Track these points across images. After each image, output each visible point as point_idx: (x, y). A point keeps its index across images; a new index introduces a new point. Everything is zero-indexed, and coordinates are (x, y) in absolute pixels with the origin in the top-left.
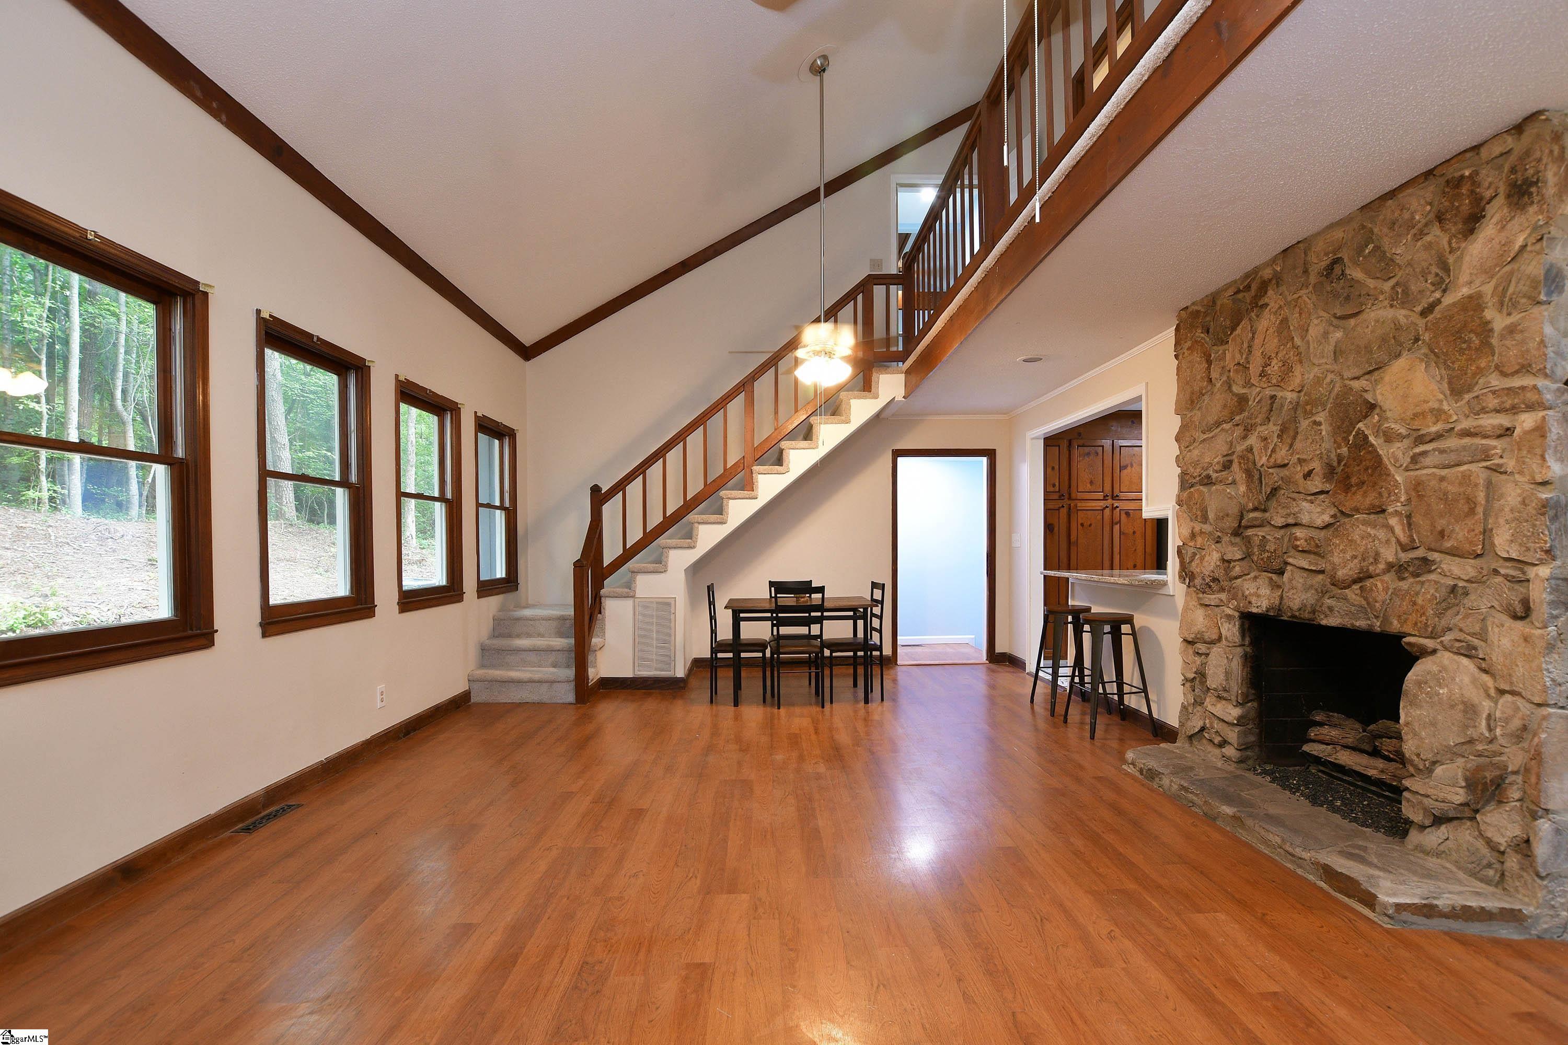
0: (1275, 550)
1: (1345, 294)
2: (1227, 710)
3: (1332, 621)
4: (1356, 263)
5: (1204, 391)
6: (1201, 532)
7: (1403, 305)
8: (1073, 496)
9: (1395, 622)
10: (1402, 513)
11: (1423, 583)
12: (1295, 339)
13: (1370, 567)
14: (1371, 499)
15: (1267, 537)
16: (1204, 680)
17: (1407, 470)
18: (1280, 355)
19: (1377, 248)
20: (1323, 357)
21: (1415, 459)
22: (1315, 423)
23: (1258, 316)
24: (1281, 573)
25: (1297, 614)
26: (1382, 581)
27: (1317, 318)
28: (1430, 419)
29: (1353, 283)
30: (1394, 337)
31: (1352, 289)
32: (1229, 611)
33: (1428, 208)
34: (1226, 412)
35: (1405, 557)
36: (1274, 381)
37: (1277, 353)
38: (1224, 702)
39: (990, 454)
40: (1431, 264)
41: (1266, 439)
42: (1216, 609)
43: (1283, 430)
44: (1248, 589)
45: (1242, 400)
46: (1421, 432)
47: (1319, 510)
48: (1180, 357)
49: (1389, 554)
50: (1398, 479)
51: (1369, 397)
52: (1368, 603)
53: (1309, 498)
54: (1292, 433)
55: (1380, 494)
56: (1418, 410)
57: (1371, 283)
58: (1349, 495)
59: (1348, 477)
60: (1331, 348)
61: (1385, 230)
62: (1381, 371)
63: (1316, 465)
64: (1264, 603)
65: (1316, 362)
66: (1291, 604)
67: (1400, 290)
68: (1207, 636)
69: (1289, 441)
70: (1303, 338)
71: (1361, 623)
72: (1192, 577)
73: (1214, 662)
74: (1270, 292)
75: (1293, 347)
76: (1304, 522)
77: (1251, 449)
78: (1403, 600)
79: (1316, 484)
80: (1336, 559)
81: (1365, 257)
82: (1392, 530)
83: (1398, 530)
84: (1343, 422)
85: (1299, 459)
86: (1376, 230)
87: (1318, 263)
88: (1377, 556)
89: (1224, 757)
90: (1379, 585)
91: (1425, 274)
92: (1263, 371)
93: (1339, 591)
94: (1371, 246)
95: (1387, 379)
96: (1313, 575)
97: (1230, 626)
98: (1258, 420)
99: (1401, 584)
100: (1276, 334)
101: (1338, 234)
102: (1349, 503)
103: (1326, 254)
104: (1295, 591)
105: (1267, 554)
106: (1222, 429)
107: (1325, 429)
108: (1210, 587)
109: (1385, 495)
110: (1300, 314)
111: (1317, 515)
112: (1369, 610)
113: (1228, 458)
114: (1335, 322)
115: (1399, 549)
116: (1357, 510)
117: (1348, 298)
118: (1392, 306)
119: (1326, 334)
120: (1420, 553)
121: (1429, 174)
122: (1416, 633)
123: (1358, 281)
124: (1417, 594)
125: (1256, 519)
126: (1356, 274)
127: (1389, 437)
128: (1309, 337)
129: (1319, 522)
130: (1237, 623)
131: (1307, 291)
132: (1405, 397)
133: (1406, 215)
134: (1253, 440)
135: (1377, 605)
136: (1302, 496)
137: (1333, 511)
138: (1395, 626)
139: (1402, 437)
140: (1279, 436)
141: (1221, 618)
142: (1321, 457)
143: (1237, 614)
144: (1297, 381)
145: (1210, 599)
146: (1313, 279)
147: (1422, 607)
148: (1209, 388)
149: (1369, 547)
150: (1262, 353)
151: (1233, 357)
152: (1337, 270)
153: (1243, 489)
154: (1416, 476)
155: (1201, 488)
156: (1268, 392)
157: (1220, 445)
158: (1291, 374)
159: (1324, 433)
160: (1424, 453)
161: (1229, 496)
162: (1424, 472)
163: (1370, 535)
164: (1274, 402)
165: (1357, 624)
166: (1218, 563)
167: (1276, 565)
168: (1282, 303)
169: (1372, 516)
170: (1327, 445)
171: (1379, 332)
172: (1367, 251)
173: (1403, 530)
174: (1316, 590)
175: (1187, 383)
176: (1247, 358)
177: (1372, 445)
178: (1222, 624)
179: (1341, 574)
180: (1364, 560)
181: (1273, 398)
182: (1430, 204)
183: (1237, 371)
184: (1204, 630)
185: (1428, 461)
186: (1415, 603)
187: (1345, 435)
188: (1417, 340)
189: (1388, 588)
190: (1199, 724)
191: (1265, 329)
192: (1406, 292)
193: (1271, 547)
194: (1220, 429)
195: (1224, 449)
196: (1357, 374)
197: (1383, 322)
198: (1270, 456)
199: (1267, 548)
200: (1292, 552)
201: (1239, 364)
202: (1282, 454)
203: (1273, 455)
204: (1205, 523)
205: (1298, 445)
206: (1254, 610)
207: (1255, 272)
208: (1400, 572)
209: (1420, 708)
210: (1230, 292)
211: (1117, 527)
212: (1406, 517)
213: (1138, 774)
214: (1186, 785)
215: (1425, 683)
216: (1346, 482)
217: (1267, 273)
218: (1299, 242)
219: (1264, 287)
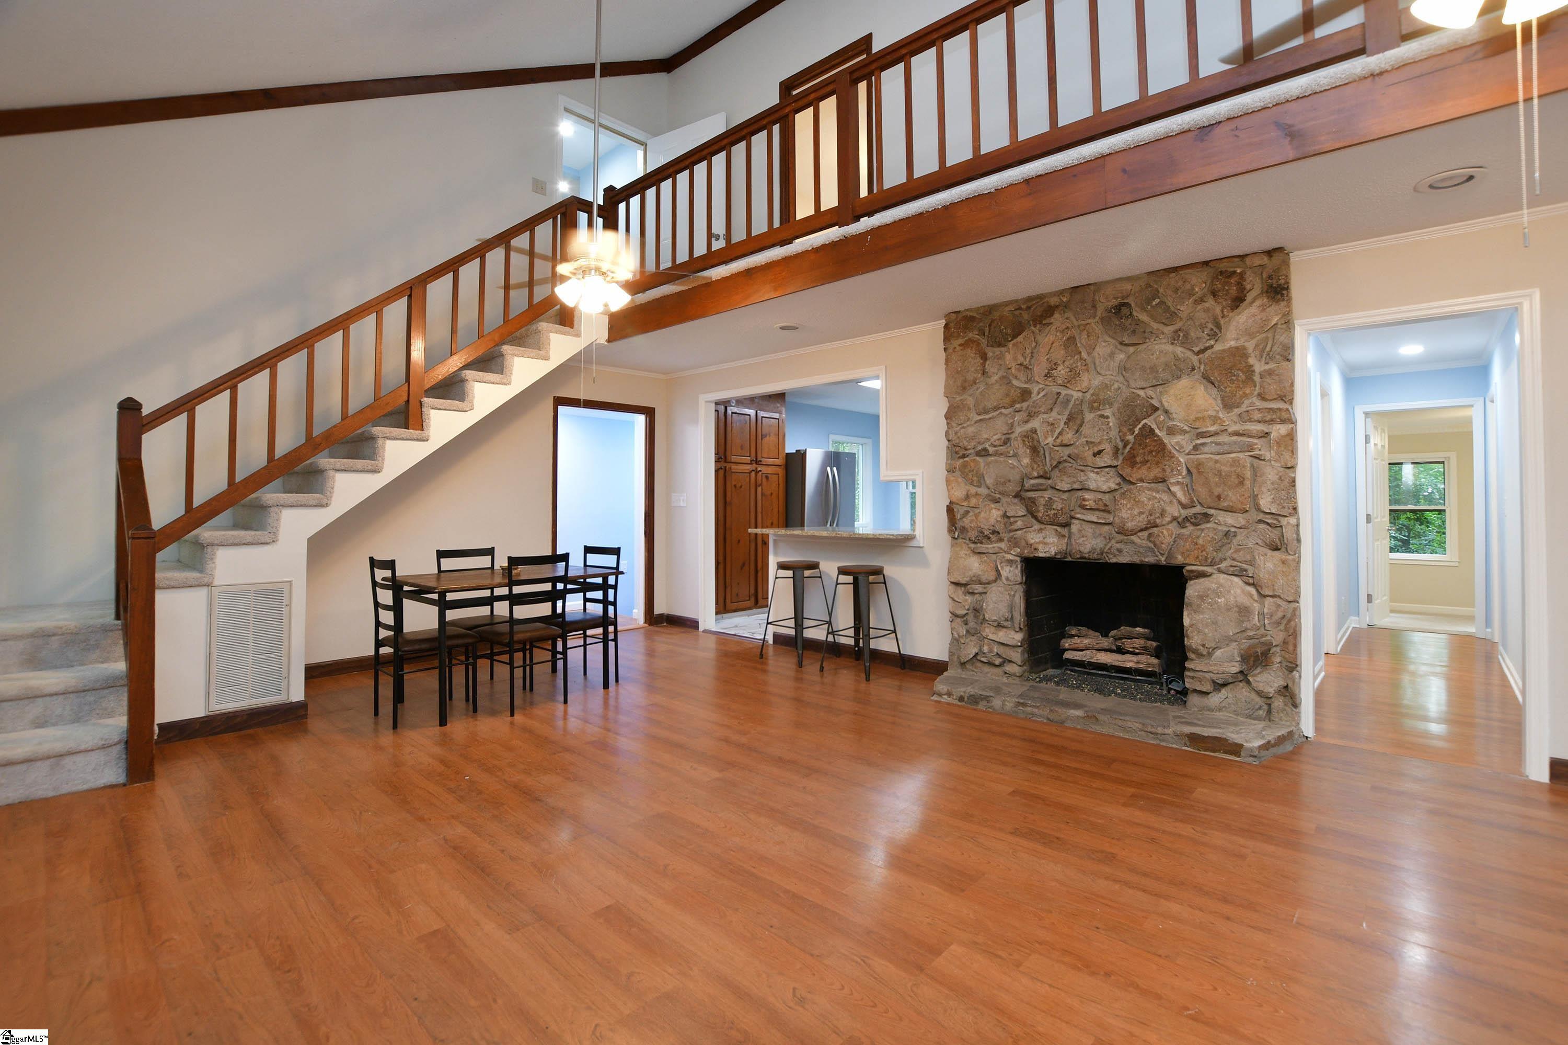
0: (1062, 509)
1: (1132, 329)
2: (1010, 636)
3: (1124, 559)
4: (1143, 309)
5: (977, 381)
6: (977, 494)
7: (1183, 344)
8: (728, 459)
9: (1180, 557)
10: (1183, 483)
11: (1203, 530)
12: (1083, 354)
13: (1157, 520)
14: (1156, 472)
15: (1054, 498)
16: (978, 614)
17: (1188, 454)
18: (1067, 363)
19: (1162, 303)
20: (1109, 370)
21: (1196, 448)
22: (1102, 416)
23: (1040, 331)
24: (1066, 525)
25: (1087, 556)
26: (1168, 530)
27: (1105, 341)
28: (1208, 422)
29: (1138, 322)
30: (1175, 365)
31: (1138, 327)
32: (1011, 557)
33: (1204, 285)
34: (1007, 401)
35: (1185, 513)
36: (1060, 382)
37: (1064, 362)
38: (1005, 630)
39: (649, 414)
40: (1208, 322)
41: (1052, 424)
42: (994, 556)
43: (1070, 418)
44: (1032, 539)
45: (1025, 394)
46: (1200, 430)
47: (1103, 479)
48: (950, 351)
49: (1174, 510)
50: (1182, 460)
51: (1155, 403)
52: (1155, 545)
53: (1096, 470)
54: (1078, 422)
55: (1164, 470)
56: (1200, 415)
57: (1155, 325)
58: (1135, 469)
59: (1134, 457)
60: (1116, 364)
61: (1170, 292)
62: (1165, 386)
63: (1107, 447)
64: (1052, 549)
65: (1103, 372)
66: (1082, 549)
67: (1181, 335)
68: (984, 579)
69: (1076, 428)
70: (1089, 354)
71: (1150, 559)
72: (963, 530)
73: (994, 599)
74: (1056, 315)
75: (1081, 359)
76: (1091, 487)
77: (1036, 431)
78: (1186, 541)
79: (1106, 460)
80: (1124, 514)
81: (1152, 307)
82: (1173, 494)
83: (1180, 495)
84: (1130, 417)
85: (1087, 441)
86: (1161, 290)
87: (1105, 302)
88: (1163, 513)
89: (1006, 673)
90: (1165, 532)
91: (1202, 327)
92: (1048, 373)
93: (1126, 538)
94: (1157, 301)
95: (1172, 392)
96: (1099, 526)
97: (1012, 569)
98: (1042, 410)
99: (1183, 531)
100: (1062, 347)
101: (1128, 286)
102: (1135, 475)
103: (1115, 298)
104: (1085, 539)
105: (1053, 512)
106: (1001, 413)
107: (1112, 422)
108: (989, 538)
109: (1168, 470)
110: (1088, 336)
111: (1102, 482)
112: (1156, 550)
113: (1007, 436)
114: (1119, 346)
115: (1180, 507)
116: (1142, 481)
117: (1134, 332)
118: (1172, 344)
119: (1112, 355)
120: (1198, 509)
121: (1206, 263)
122: (1198, 563)
123: (1143, 322)
124: (1198, 537)
125: (1041, 484)
126: (1144, 317)
127: (1171, 431)
128: (1095, 354)
129: (1105, 488)
130: (1019, 566)
131: (1094, 321)
132: (1189, 406)
133: (1188, 286)
134: (1035, 423)
135: (1163, 546)
136: (1090, 469)
137: (1118, 480)
138: (1179, 559)
139: (1186, 432)
140: (1065, 423)
141: (1001, 563)
142: (1110, 442)
143: (1018, 559)
144: (1085, 384)
145: (987, 548)
146: (1100, 312)
147: (1203, 546)
148: (982, 379)
149: (1156, 505)
150: (1048, 359)
151: (1015, 359)
152: (1124, 310)
153: (1026, 461)
154: (1197, 459)
155: (978, 458)
156: (1055, 389)
157: (1000, 425)
158: (1078, 379)
159: (1111, 424)
160: (1203, 444)
161: (1011, 466)
162: (1203, 456)
163: (1156, 498)
164: (1058, 397)
165: (1147, 560)
166: (999, 519)
167: (1062, 519)
168: (1070, 326)
169: (1152, 485)
170: (1114, 433)
171: (1163, 359)
172: (1154, 303)
173: (1185, 495)
174: (1105, 537)
175: (958, 372)
176: (1029, 361)
177: (1158, 436)
178: (1002, 567)
179: (1130, 525)
180: (1151, 515)
181: (1059, 394)
182: (1205, 283)
183: (1019, 370)
184: (980, 573)
185: (1206, 449)
186: (1196, 544)
187: (1131, 427)
188: (1193, 369)
189: (1172, 534)
190: (975, 650)
191: (1051, 342)
192: (1186, 336)
193: (1058, 505)
194: (997, 412)
195: (1005, 429)
196: (1145, 386)
197: (1166, 353)
198: (1057, 437)
199: (1054, 507)
200: (1078, 510)
201: (1021, 364)
202: (1069, 436)
203: (1060, 437)
204: (979, 487)
205: (1085, 430)
206: (1041, 555)
207: (1040, 297)
208: (1182, 523)
209: (1203, 613)
210: (1011, 308)
211: (759, 489)
212: (1187, 486)
213: (957, 702)
214: (1022, 701)
215: (1207, 596)
216: (1131, 460)
217: (1054, 301)
218: (1089, 284)
219: (1050, 311)
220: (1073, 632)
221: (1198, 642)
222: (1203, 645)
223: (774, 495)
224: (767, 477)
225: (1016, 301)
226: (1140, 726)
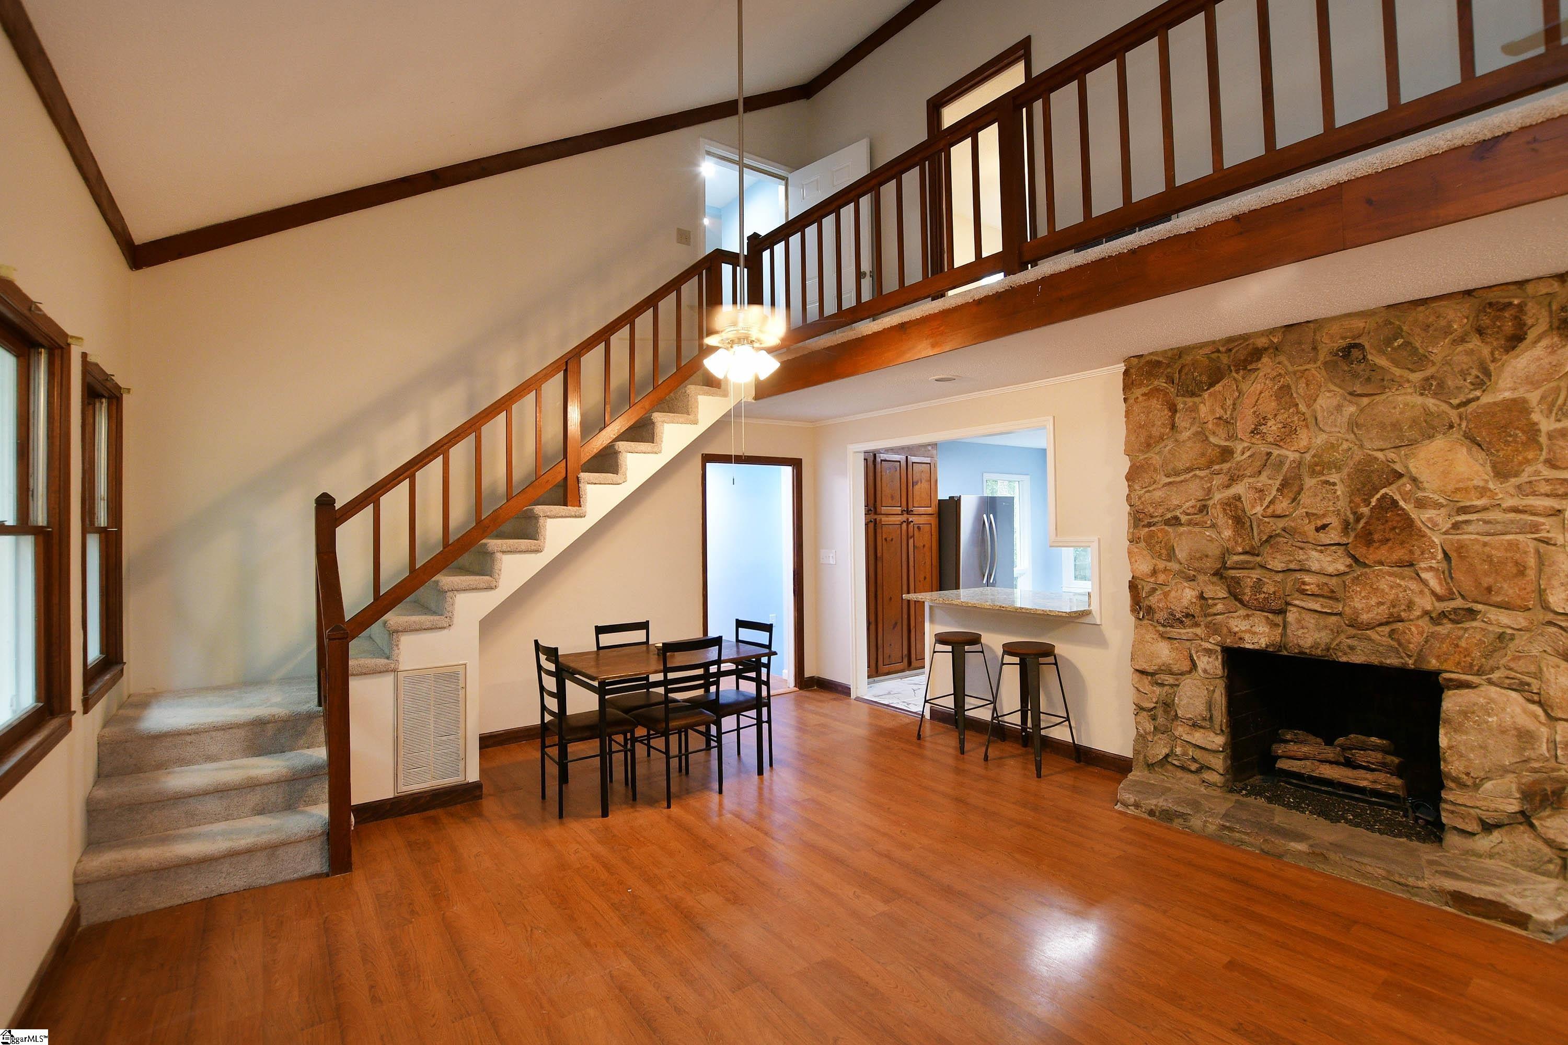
0: (1274, 593)
1: (1366, 377)
2: (1209, 739)
3: (1358, 658)
4: (1382, 352)
5: (1165, 437)
6: (1165, 569)
7: (1435, 395)
8: (878, 510)
9: (1434, 661)
10: (1438, 569)
11: (1466, 630)
12: (1300, 406)
13: (1402, 614)
14: (1400, 554)
15: (1264, 579)
16: (1169, 709)
17: (1446, 533)
18: (1279, 417)
19: (1407, 344)
20: (1336, 426)
21: (1456, 526)
22: (1327, 482)
23: (1244, 378)
24: (1282, 612)
25: (1308, 651)
26: (1417, 626)
27: (1330, 391)
28: (1473, 494)
29: (1374, 368)
30: (1425, 421)
31: (1374, 373)
32: (1210, 646)
33: (1465, 321)
34: (1203, 461)
35: (1441, 606)
36: (1270, 439)
37: (1276, 415)
38: (1202, 730)
39: (796, 464)
40: (1471, 368)
41: (1261, 491)
42: (1188, 643)
43: (1284, 485)
44: (1237, 626)
45: (1226, 454)
46: (1462, 504)
47: (1329, 559)
48: (1131, 401)
49: (1426, 602)
50: (1436, 540)
51: (1399, 468)
52: (1400, 644)
53: (1319, 548)
54: (1295, 489)
55: (1411, 552)
56: (1461, 485)
57: (1397, 372)
58: (1372, 549)
59: (1371, 534)
60: (1345, 419)
61: (1418, 330)
62: (1413, 447)
63: (1334, 521)
64: (1263, 640)
65: (1327, 429)
66: (1301, 643)
67: (1434, 383)
68: (1175, 668)
69: (1292, 495)
70: (1309, 406)
71: (1392, 661)
72: (1150, 610)
73: (1188, 694)
74: (1265, 360)
75: (1298, 412)
76: (1313, 569)
77: (1240, 498)
78: (1442, 642)
79: (1333, 536)
80: (1358, 603)
81: (1393, 349)
82: (1425, 583)
83: (1434, 583)
84: (1364, 485)
85: (1307, 513)
86: (1405, 328)
87: (1330, 342)
88: (1410, 606)
89: (1204, 782)
90: (1413, 629)
91: (1464, 374)
92: (1255, 429)
93: (1360, 632)
94: (1400, 341)
95: (1422, 455)
96: (1324, 616)
97: (1210, 660)
98: (1248, 473)
99: (1438, 628)
100: (1274, 398)
101: (1360, 324)
102: (1371, 556)
103: (1344, 338)
104: (1306, 631)
105: (1263, 596)
106: (1195, 475)
107: (1340, 490)
108: (1182, 622)
109: (1417, 552)
110: (1307, 385)
111: (1327, 563)
112: (1401, 650)
113: (1203, 503)
114: (1349, 397)
115: (1434, 599)
116: (1382, 564)
117: (1369, 380)
118: (1422, 394)
119: (1339, 408)
120: (1459, 603)
121: (1468, 293)
122: (1460, 671)
123: (1382, 368)
124: (1460, 638)
125: (1248, 562)
126: (1382, 362)
127: (1421, 504)
128: (1317, 406)
129: (1330, 569)
130: (1220, 657)
131: (1315, 366)
132: (1445, 474)
133: (1443, 323)
134: (1239, 489)
135: (1411, 646)
136: (1311, 546)
137: (1349, 561)
138: (1433, 664)
139: (1441, 506)
140: (1278, 490)
141: (1197, 652)
142: (1338, 514)
143: (1219, 649)
144: (1304, 443)
145: (1179, 633)
146: (1322, 357)
147: (1466, 649)
148: (1170, 435)
149: (1401, 595)
150: (1254, 412)
151: (1213, 411)
152: (1356, 353)
153: (1227, 533)
154: (1458, 540)
155: (1166, 528)
156: (1264, 449)
157: (1195, 490)
158: (1294, 436)
159: (1339, 493)
160: (1466, 522)
161: (1208, 538)
162: (1465, 537)
163: (1401, 586)
164: (1269, 458)
165: (1388, 662)
166: (1194, 600)
167: (1274, 605)
168: (1283, 372)
169: (1395, 569)
170: (1342, 504)
171: (1408, 414)
172: (1396, 344)
173: (1440, 584)
174: (1332, 630)
175: (1141, 427)
176: (1231, 415)
177: (1403, 509)
178: (1198, 657)
179: (1365, 617)
180: (1394, 607)
181: (1269, 454)
182: (1467, 318)
183: (1217, 425)
184: (1171, 662)
185: (1471, 528)
186: (1457, 646)
187: (1366, 497)
188: (1451, 427)
189: (1423, 632)
190: (1165, 751)
191: (1258, 392)
192: (1441, 385)
193: (1270, 588)
194: (1191, 474)
195: (1200, 494)
196: (1384, 447)
197: (1413, 406)
198: (1268, 507)
199: (1265, 590)
200: (1297, 595)
201: (1220, 418)
202: (1283, 505)
203: (1272, 506)
204: (1170, 561)
205: (1305, 498)
206: (1248, 646)
207: (1244, 338)
208: (1437, 618)
209: (1467, 733)
210: (1207, 350)
211: (911, 541)
212: (1443, 572)
213: (1146, 816)
214: (1228, 824)
215: (1473, 713)
216: (1367, 538)
217: (1262, 342)
218: (1308, 322)
219: (1257, 354)
220: (1288, 737)
221: (1461, 769)
222: (1468, 774)
223: (927, 546)
224: (919, 528)
225: (1214, 342)
226: (1384, 873)
